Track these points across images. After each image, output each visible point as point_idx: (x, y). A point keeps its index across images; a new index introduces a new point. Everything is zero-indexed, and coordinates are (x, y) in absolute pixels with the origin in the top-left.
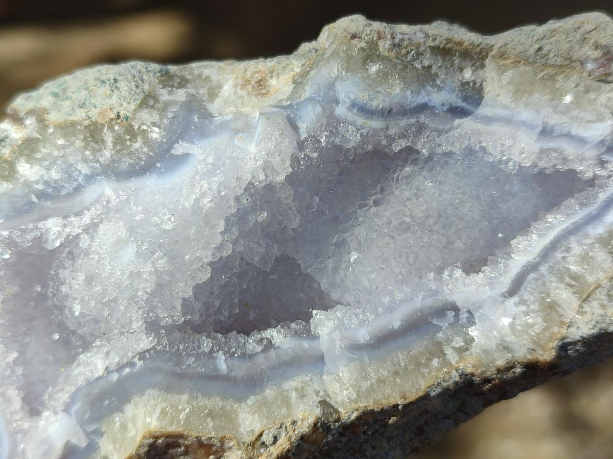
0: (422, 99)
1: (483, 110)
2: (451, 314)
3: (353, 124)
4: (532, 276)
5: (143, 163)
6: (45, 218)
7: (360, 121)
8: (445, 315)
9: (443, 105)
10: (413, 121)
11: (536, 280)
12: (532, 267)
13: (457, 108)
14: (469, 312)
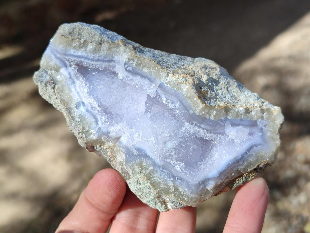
0: (86, 113)
1: (79, 100)
2: (128, 69)
3: (101, 120)
4: (105, 59)
5: (146, 158)
6: (178, 171)
7: (99, 120)
8: (129, 70)
9: (84, 108)
10: (92, 110)
11: (105, 58)
12: (104, 61)
13: (83, 105)
14: (124, 66)
